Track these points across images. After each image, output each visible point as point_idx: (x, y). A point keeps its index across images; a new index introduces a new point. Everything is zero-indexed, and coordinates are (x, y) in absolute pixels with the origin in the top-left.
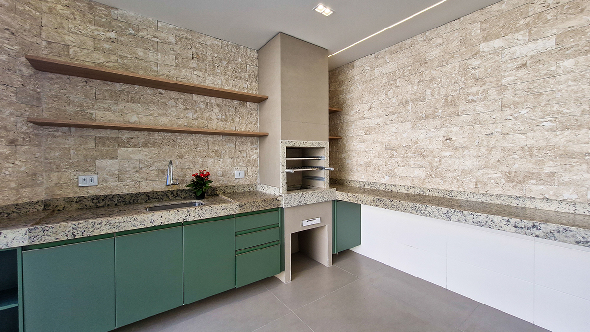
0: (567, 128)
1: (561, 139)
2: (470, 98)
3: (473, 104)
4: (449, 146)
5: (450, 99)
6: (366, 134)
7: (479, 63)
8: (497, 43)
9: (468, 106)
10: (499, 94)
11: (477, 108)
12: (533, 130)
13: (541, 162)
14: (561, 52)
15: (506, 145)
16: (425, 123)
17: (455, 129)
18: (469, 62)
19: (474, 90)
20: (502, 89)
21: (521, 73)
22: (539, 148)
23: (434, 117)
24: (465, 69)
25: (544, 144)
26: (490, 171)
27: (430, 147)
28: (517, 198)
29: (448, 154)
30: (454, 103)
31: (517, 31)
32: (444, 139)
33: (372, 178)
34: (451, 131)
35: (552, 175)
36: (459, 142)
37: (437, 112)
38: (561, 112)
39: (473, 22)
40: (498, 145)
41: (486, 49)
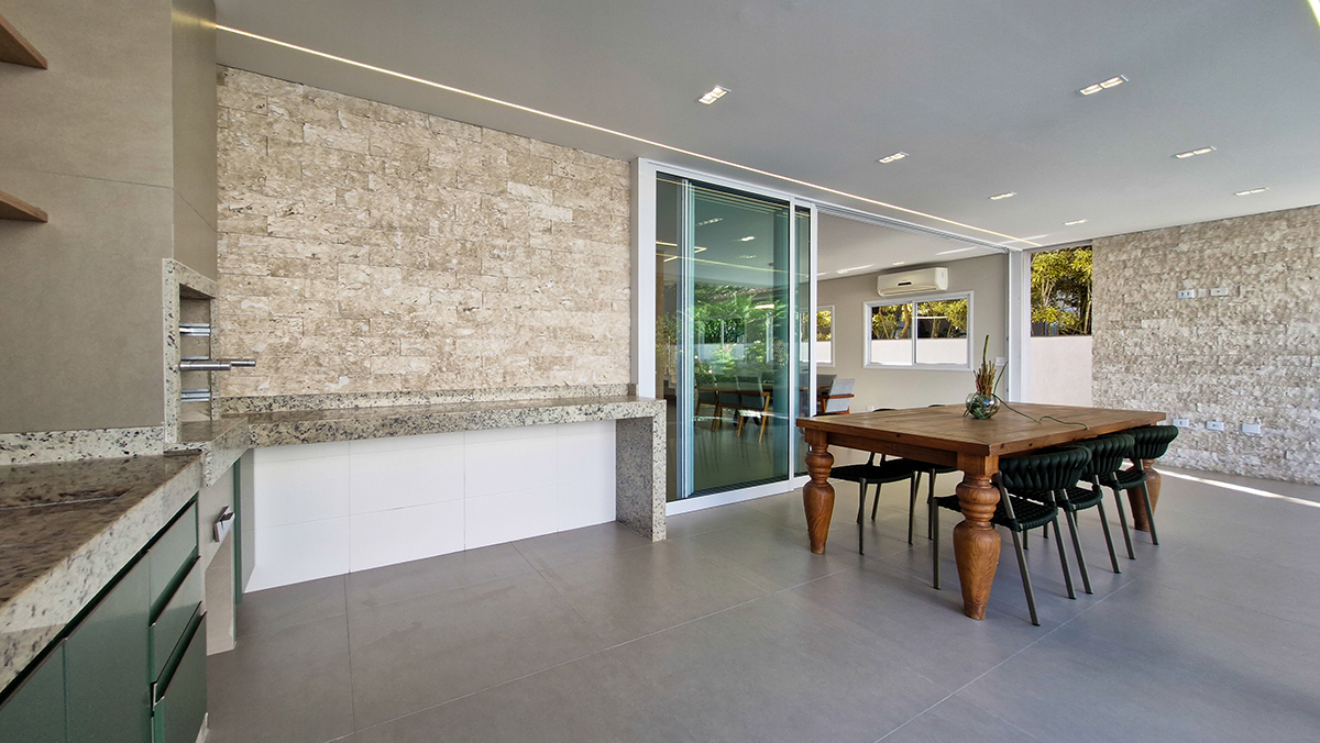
0: (580, 309)
1: (576, 320)
2: (495, 252)
3: (500, 262)
4: (468, 321)
5: (468, 245)
6: (273, 275)
7: (506, 206)
8: (525, 190)
9: (494, 263)
10: (528, 257)
11: (505, 270)
12: (557, 309)
13: (562, 345)
14: (577, 229)
15: (533, 323)
16: (429, 276)
17: (477, 295)
18: (494, 200)
19: (500, 242)
20: (530, 252)
21: (547, 238)
22: (561, 329)
23: (445, 270)
24: (487, 207)
25: (564, 325)
26: (520, 358)
27: (439, 319)
28: (545, 389)
29: (467, 332)
30: (473, 253)
31: (543, 186)
32: (460, 308)
33: (296, 386)
34: (472, 297)
35: (570, 359)
36: (482, 314)
37: (451, 262)
38: (576, 292)
39: (499, 145)
40: (526, 323)
41: (514, 192)
